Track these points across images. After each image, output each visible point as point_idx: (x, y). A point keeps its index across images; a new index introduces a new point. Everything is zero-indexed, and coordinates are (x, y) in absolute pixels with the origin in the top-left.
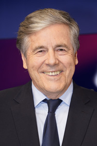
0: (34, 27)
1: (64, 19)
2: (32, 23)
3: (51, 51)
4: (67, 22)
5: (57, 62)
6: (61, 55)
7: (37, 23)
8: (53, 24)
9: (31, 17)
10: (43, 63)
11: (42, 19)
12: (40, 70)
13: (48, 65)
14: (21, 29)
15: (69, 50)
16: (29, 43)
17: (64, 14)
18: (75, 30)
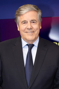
0: (22, 12)
1: (35, 9)
2: (21, 11)
3: (29, 22)
4: (36, 10)
5: (32, 27)
6: (33, 25)
7: (23, 10)
8: (30, 11)
9: (20, 8)
10: (26, 28)
11: (25, 9)
12: (25, 31)
13: (28, 29)
14: (17, 13)
15: (37, 22)
16: (20, 19)
17: (35, 7)
18: (40, 13)
